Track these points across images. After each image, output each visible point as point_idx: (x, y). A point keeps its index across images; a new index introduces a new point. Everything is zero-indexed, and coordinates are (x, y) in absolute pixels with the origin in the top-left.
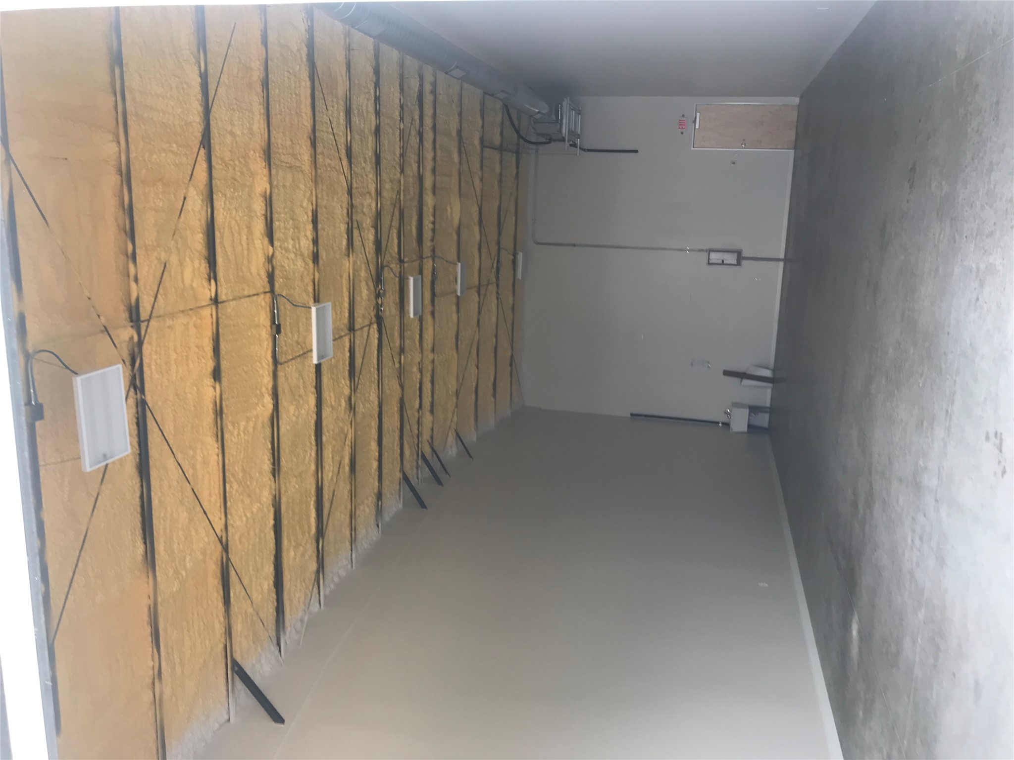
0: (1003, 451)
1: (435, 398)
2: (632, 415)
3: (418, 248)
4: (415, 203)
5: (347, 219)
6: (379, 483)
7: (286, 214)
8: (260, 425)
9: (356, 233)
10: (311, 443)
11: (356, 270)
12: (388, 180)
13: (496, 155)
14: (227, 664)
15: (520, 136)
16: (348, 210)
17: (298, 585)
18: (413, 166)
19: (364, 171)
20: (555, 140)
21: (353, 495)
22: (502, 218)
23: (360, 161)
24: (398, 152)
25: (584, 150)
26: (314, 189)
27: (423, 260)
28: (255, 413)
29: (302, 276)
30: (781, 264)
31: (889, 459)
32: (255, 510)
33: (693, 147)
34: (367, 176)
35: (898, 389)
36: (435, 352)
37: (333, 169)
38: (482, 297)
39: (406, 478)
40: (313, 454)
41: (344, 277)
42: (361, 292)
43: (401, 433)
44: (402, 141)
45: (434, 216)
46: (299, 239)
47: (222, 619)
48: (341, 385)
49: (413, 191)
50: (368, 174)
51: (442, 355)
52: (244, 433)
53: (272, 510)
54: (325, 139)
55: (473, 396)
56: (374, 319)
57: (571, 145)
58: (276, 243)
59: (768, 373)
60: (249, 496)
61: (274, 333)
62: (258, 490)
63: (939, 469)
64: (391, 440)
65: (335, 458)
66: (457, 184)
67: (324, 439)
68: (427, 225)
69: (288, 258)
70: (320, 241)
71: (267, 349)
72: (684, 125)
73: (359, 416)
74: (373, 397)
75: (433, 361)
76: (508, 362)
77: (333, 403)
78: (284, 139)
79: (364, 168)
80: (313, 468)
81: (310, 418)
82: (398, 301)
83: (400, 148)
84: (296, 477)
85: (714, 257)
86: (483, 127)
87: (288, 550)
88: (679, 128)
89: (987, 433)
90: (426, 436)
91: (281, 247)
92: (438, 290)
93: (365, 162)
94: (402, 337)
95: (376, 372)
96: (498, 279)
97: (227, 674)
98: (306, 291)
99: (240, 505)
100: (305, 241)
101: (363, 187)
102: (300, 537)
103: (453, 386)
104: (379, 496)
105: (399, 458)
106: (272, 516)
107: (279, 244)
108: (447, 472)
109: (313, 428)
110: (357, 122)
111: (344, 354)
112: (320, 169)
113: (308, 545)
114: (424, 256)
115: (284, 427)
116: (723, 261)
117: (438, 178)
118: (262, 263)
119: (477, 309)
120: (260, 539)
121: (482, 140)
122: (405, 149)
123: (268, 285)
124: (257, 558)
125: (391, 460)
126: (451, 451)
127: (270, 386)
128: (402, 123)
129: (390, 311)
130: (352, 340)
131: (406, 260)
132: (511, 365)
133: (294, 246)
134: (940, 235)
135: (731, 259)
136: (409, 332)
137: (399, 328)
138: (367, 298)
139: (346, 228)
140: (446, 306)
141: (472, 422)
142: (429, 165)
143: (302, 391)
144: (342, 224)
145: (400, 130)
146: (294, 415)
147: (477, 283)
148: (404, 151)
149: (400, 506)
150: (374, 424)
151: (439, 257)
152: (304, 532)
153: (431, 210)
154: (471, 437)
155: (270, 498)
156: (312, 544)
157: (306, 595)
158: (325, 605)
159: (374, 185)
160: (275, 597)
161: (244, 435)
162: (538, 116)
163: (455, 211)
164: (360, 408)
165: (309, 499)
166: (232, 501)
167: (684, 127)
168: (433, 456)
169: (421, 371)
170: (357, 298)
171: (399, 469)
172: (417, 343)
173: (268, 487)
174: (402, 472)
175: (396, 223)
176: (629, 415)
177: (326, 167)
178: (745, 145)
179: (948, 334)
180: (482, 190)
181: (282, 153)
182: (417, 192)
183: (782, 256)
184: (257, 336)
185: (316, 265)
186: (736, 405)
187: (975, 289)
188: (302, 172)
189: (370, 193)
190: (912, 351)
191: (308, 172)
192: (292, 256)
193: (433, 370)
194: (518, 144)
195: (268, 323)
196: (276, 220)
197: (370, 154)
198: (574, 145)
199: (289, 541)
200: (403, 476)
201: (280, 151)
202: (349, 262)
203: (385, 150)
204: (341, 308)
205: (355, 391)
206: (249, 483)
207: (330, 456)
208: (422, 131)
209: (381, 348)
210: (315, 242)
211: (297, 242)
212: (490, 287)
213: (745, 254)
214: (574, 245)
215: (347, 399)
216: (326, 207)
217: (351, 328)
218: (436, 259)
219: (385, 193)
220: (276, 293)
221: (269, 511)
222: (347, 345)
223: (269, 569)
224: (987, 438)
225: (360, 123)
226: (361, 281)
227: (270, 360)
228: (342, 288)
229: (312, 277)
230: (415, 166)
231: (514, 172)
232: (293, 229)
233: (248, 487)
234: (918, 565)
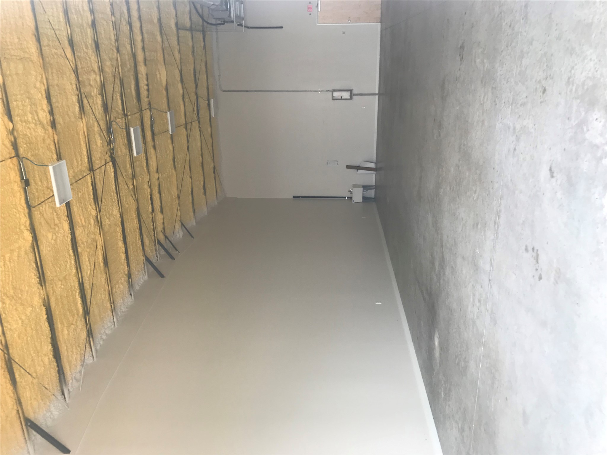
0: (539, 261)
1: (163, 202)
2: (293, 197)
3: (138, 104)
4: (132, 73)
5: (77, 92)
6: (128, 267)
7: (22, 95)
8: (23, 253)
9: (85, 101)
10: (70, 255)
11: (89, 128)
12: (108, 59)
13: (188, 34)
14: (21, 422)
15: (204, 20)
16: (76, 85)
17: (74, 350)
18: (127, 47)
19: (87, 55)
20: (227, 22)
21: (109, 280)
22: (197, 76)
23: (83, 48)
24: (113, 38)
25: (248, 28)
26: (43, 74)
27: (143, 112)
28: (17, 245)
29: (43, 139)
30: (377, 97)
31: (455, 241)
32: (28, 313)
33: (318, 23)
34: (90, 58)
35: (458, 197)
36: (159, 172)
37: (60, 56)
38: (189, 131)
39: (148, 260)
40: (73, 262)
41: (81, 134)
42: (96, 142)
43: (140, 231)
44: (115, 30)
45: (147, 80)
46: (36, 112)
47: (12, 395)
48: (89, 210)
49: (129, 64)
50: (90, 57)
51: (165, 174)
52: (10, 262)
53: (44, 309)
54: (50, 34)
55: (190, 197)
56: (109, 159)
57: (238, 25)
58: (16, 119)
59: (372, 165)
60: (22, 304)
61: (25, 186)
62: (29, 299)
63: (491, 260)
64: (133, 237)
65: (91, 260)
66: (162, 55)
67: (80, 250)
68: (143, 87)
69: (29, 128)
70: (55, 111)
71: (20, 198)
72: (311, 9)
73: (106, 228)
74: (116, 212)
75: (158, 179)
76: (212, 171)
77: (84, 224)
78: (12, 38)
79: (87, 53)
80: (74, 271)
81: (66, 238)
82: (126, 142)
83: (114, 35)
84: (61, 281)
85: (336, 94)
86: (176, 15)
87: (63, 330)
88: (308, 11)
89: (526, 246)
90: (160, 228)
91: (21, 121)
92: (156, 130)
93: (86, 48)
94: (133, 167)
95: (115, 195)
96: (198, 117)
97: (22, 428)
98: (49, 149)
99: (14, 312)
100: (42, 113)
101: (88, 67)
102: (71, 319)
103: (175, 192)
104: (129, 276)
105: (141, 247)
106: (44, 312)
107: (19, 119)
108: (176, 250)
109: (70, 243)
110: (76, 19)
111: (88, 188)
112: (48, 58)
113: (79, 322)
114: (143, 109)
115: (45, 249)
116: (342, 97)
117: (147, 53)
118: (5, 136)
119: (186, 139)
120: (37, 330)
121: (177, 24)
122: (118, 35)
123: (13, 151)
124: (36, 343)
125: (135, 250)
126: (179, 234)
127: (28, 223)
128: (113, 17)
129: (121, 151)
130: (93, 177)
131: (129, 114)
132: (214, 172)
133: (33, 118)
134: (484, 97)
135: (346, 95)
136: (138, 162)
137: (130, 162)
138: (101, 145)
139: (77, 99)
140: (164, 141)
141: (192, 214)
142: (139, 45)
143: (57, 221)
144: (73, 96)
145: (113, 22)
146: (52, 239)
147: (184, 122)
148: (118, 37)
149: (146, 278)
150: (119, 230)
151: (154, 108)
152: (74, 315)
153: (145, 76)
154: (191, 223)
155: (41, 301)
156: (81, 321)
157: (81, 354)
158: (97, 357)
159: (97, 64)
160: (56, 364)
161: (10, 264)
162: (213, 7)
163: (162, 75)
164: (106, 222)
165: (74, 292)
166: (7, 312)
167: (311, 10)
168: (166, 240)
169: (150, 187)
170: (93, 147)
171: (142, 254)
172: (145, 169)
173: (38, 294)
174: (144, 256)
175: (118, 89)
176: (292, 198)
177: (54, 56)
178: (350, 21)
179: (494, 169)
180: (181, 58)
181: (12, 49)
182: (133, 65)
183: (377, 92)
184: (10, 190)
185: (54, 130)
186: (355, 186)
187: (513, 142)
188: (32, 61)
189: (94, 71)
190: (467, 174)
191: (37, 61)
192: (33, 125)
193: (159, 185)
194: (203, 26)
195: (18, 179)
196: (13, 101)
197: (90, 42)
198: (241, 25)
199: (62, 323)
200: (145, 258)
201: (10, 47)
202: (83, 122)
203: (102, 38)
204: (81, 156)
205: (100, 211)
206: (20, 296)
207: (87, 259)
208: (131, 22)
209: (117, 178)
210: (51, 112)
211: (35, 114)
212: (193, 123)
213: (355, 92)
214: (248, 91)
215: (95, 218)
216: (57, 85)
217: (91, 169)
218: (152, 110)
219: (107, 69)
220: (21, 156)
221: (41, 310)
222: (90, 181)
223: (48, 348)
224: (527, 250)
225: (78, 20)
226: (95, 134)
227: (25, 206)
228: (80, 142)
229: (52, 139)
230: (128, 47)
231: (202, 45)
232: (30, 105)
233: (20, 298)
234: (478, 317)
